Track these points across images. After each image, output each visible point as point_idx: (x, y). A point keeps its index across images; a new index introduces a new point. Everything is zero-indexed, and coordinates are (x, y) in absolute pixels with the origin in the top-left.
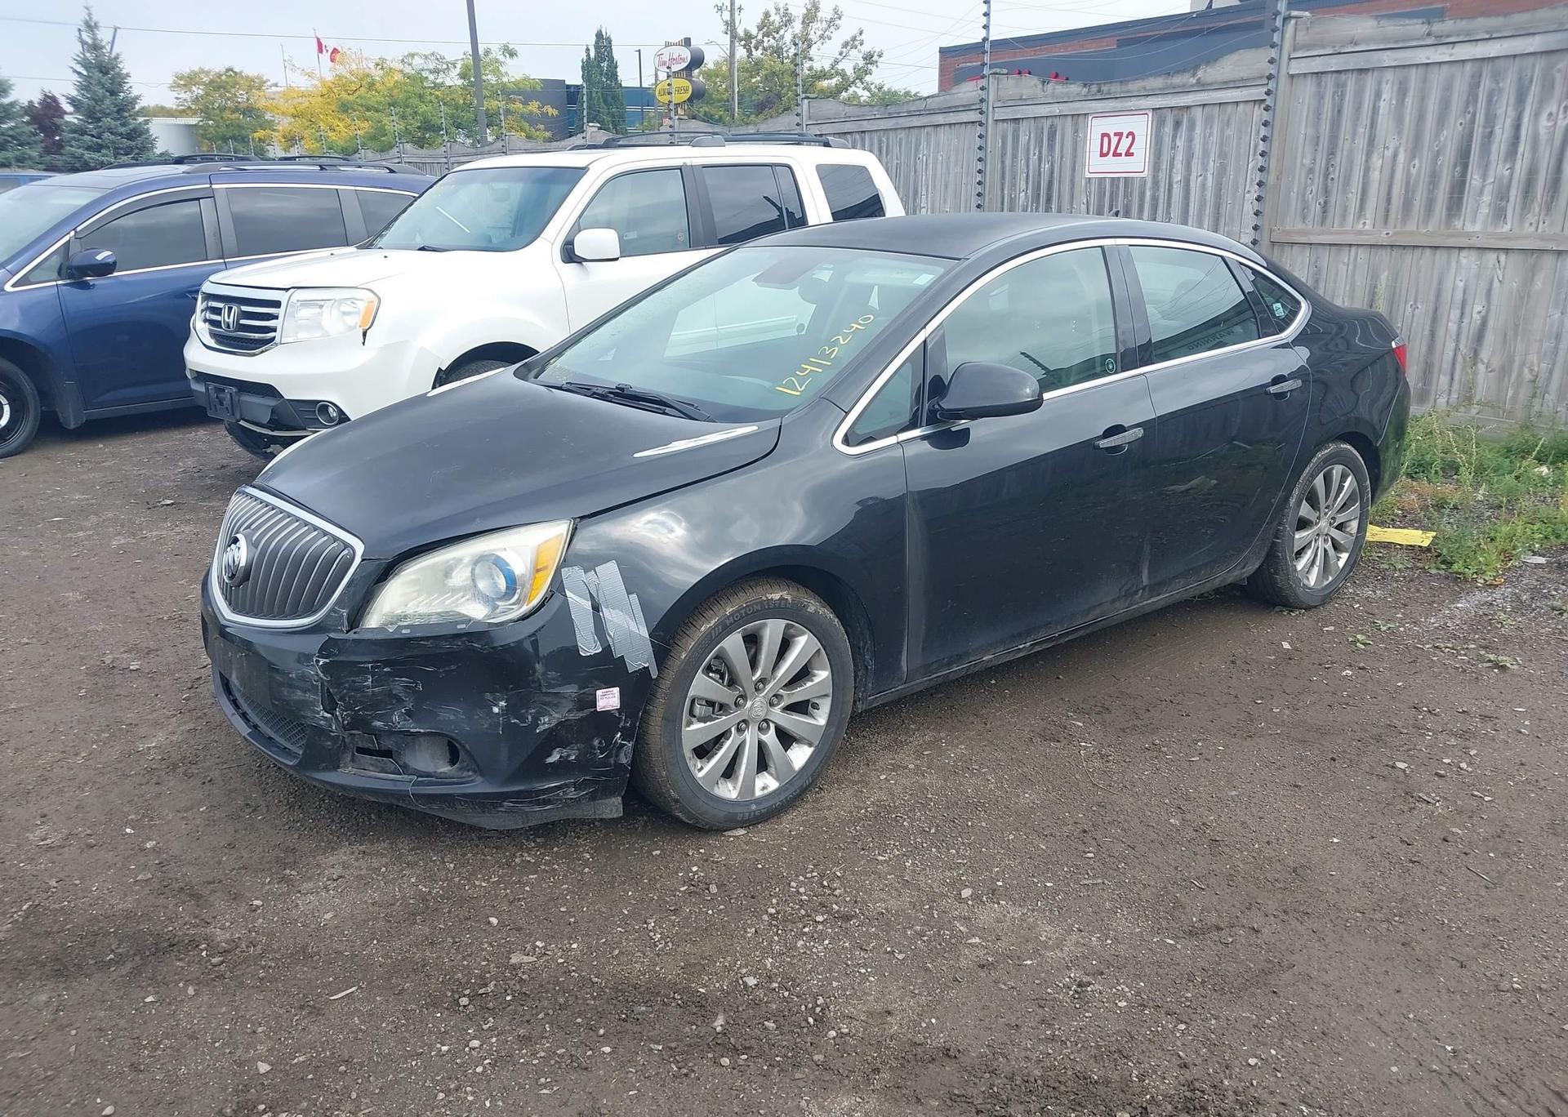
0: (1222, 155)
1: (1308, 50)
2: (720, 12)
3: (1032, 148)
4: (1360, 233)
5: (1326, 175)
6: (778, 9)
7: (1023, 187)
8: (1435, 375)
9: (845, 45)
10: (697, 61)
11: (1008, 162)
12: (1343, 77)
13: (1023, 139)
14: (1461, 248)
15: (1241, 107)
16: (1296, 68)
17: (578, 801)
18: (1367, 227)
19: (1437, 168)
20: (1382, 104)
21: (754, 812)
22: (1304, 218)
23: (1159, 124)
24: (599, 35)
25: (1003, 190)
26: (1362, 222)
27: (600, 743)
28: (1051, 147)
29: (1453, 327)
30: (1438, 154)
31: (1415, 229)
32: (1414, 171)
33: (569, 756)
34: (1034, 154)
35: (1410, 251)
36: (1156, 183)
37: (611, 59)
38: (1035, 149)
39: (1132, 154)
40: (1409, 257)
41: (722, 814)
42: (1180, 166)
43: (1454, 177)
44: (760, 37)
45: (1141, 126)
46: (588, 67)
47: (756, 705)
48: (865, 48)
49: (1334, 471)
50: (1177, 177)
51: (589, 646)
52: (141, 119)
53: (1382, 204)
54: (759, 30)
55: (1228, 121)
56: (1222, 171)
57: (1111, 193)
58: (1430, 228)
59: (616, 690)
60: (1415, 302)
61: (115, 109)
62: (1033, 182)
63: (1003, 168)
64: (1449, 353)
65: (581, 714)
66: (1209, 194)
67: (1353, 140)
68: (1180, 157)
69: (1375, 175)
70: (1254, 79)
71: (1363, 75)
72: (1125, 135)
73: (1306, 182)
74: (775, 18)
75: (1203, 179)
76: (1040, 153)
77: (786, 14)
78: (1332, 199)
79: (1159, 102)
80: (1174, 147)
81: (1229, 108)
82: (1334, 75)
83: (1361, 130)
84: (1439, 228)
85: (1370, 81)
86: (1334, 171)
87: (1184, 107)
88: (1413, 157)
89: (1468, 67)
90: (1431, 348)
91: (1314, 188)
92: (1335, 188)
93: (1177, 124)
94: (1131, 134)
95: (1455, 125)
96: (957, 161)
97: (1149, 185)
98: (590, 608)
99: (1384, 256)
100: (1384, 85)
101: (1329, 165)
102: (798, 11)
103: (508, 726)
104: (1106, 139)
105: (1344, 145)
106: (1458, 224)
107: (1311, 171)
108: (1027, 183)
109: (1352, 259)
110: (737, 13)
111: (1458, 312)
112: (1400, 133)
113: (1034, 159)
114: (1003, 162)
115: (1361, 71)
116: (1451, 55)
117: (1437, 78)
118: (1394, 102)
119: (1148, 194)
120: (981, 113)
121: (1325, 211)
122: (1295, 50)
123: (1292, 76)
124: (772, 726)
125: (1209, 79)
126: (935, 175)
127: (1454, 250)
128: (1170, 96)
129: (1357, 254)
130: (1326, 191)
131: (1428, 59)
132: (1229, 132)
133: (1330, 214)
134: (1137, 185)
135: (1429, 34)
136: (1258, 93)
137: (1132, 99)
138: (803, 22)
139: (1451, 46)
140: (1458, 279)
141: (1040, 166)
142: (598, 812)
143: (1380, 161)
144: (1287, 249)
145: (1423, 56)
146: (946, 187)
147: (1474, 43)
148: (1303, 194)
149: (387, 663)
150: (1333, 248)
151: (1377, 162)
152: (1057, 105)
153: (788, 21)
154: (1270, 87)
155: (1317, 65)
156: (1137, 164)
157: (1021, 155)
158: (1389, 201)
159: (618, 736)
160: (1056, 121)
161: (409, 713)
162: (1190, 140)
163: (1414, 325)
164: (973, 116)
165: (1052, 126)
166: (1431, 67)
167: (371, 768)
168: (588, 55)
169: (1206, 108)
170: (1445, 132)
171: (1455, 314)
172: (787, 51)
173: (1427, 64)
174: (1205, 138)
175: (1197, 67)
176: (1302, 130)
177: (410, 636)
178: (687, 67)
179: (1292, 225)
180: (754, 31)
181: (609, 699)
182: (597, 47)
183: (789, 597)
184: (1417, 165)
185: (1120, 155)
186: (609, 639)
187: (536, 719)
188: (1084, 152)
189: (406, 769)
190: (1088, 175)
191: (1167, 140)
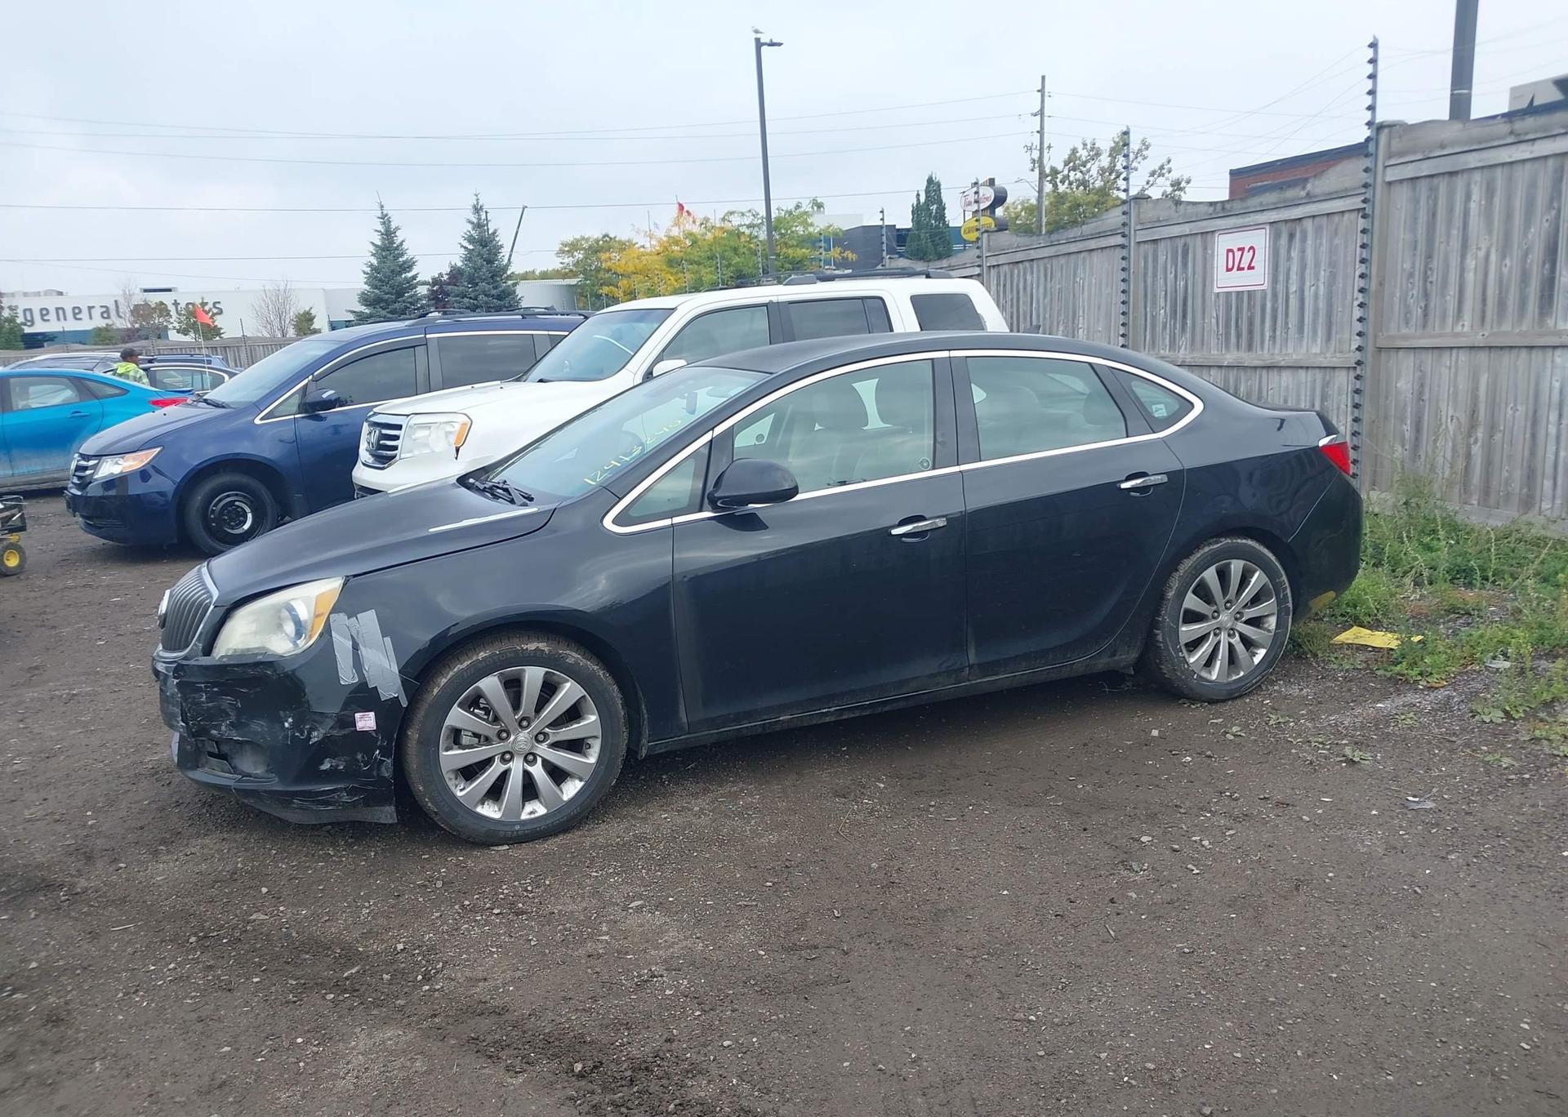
0: (1332, 264)
1: (1401, 157)
2: (1029, 152)
3: (1169, 266)
4: (1458, 335)
5: (1425, 280)
6: (1085, 145)
7: (1163, 304)
8: (1539, 480)
9: (1153, 174)
10: (1000, 199)
11: (1149, 281)
12: (1436, 181)
13: (1162, 259)
14: (1555, 347)
15: (1346, 216)
16: (1392, 175)
17: (354, 805)
18: (1465, 329)
19: (1527, 266)
20: (1473, 205)
21: (518, 831)
22: (1407, 323)
23: (1276, 237)
24: (930, 181)
25: (1146, 308)
26: (1461, 323)
27: (363, 757)
28: (1185, 265)
29: (1553, 430)
30: (1526, 255)
31: (1510, 330)
32: (1505, 270)
33: (338, 766)
34: (1171, 273)
35: (1507, 351)
36: (1275, 296)
37: (940, 202)
38: (1171, 267)
39: (1253, 268)
40: (1506, 358)
41: (484, 829)
42: (1295, 277)
43: (1543, 274)
44: (1066, 172)
45: (1260, 239)
46: (917, 211)
47: (522, 739)
48: (1174, 176)
49: (1232, 566)
50: (1293, 288)
51: (347, 676)
52: (510, 282)
53: (1478, 307)
54: (1065, 165)
55: (1336, 229)
56: (1333, 277)
57: (1237, 308)
58: (1524, 328)
59: (372, 714)
60: (1515, 405)
61: (490, 275)
62: (1171, 301)
63: (1146, 287)
64: (1551, 456)
65: (343, 732)
66: (1322, 304)
67: (1448, 243)
68: (1295, 268)
69: (1470, 277)
70: (1355, 189)
71: (1454, 178)
72: (1246, 249)
73: (1407, 287)
74: (1083, 154)
75: (1314, 289)
76: (1176, 271)
77: (1092, 149)
78: (1432, 305)
79: (1274, 216)
80: (1289, 259)
81: (1336, 218)
82: (1428, 180)
83: (1454, 232)
84: (1533, 327)
85: (1460, 183)
86: (1432, 274)
87: (1296, 219)
88: (1504, 257)
89: (1551, 162)
90: (1533, 453)
91: (1415, 292)
92: (1434, 290)
93: (1291, 236)
94: (1252, 248)
95: (1541, 222)
96: (1107, 284)
97: (1269, 297)
98: (351, 647)
99: (1483, 356)
100: (1473, 186)
101: (1427, 268)
102: (1105, 145)
103: (294, 737)
104: (1231, 254)
105: (1439, 248)
106: (1550, 322)
107: (1411, 275)
108: (1166, 300)
109: (1453, 363)
110: (1046, 151)
111: (1557, 413)
112: (1490, 232)
113: (1171, 277)
114: (1145, 282)
115: (1452, 174)
116: (1531, 152)
117: (1522, 175)
118: (1483, 202)
119: (1269, 305)
120: (1123, 236)
121: (1426, 315)
122: (1390, 157)
123: (1390, 183)
124: (539, 760)
125: (1318, 191)
126: (1089, 296)
127: (1548, 350)
128: (1282, 210)
129: (1458, 356)
130: (1426, 295)
131: (1511, 157)
132: (1336, 241)
133: (1431, 317)
134: (1259, 297)
135: (1511, 133)
136: (1356, 202)
137: (1251, 214)
138: (1110, 155)
139: (1530, 143)
140: (1554, 378)
141: (1176, 282)
142: (375, 818)
143: (1474, 262)
144: (1393, 354)
145: (1505, 155)
146: (1099, 308)
147: (1552, 139)
148: (1404, 299)
149: (214, 684)
150: (1435, 351)
151: (1471, 263)
152: (1187, 225)
153: (1096, 154)
154: (1367, 196)
155: (1409, 171)
156: (1257, 279)
157: (1160, 275)
158: (1484, 300)
159: (378, 752)
160: (1188, 239)
161: (232, 724)
162: (1303, 251)
163: (1516, 427)
164: (1119, 240)
165: (1185, 245)
166: (1515, 167)
167: (217, 769)
168: (918, 200)
169: (1317, 219)
170: (1532, 230)
171: (1553, 417)
172: (1093, 183)
173: (1512, 163)
174: (1316, 247)
175: (1306, 180)
176: (1400, 235)
177: (227, 663)
178: (991, 204)
179: (1397, 331)
180: (1060, 167)
181: (366, 721)
182: (927, 192)
183: (546, 649)
184: (1508, 264)
185: (1243, 269)
186: (364, 672)
187: (309, 733)
188: (1212, 268)
189: (235, 770)
190: (1216, 290)
191: (1283, 252)
